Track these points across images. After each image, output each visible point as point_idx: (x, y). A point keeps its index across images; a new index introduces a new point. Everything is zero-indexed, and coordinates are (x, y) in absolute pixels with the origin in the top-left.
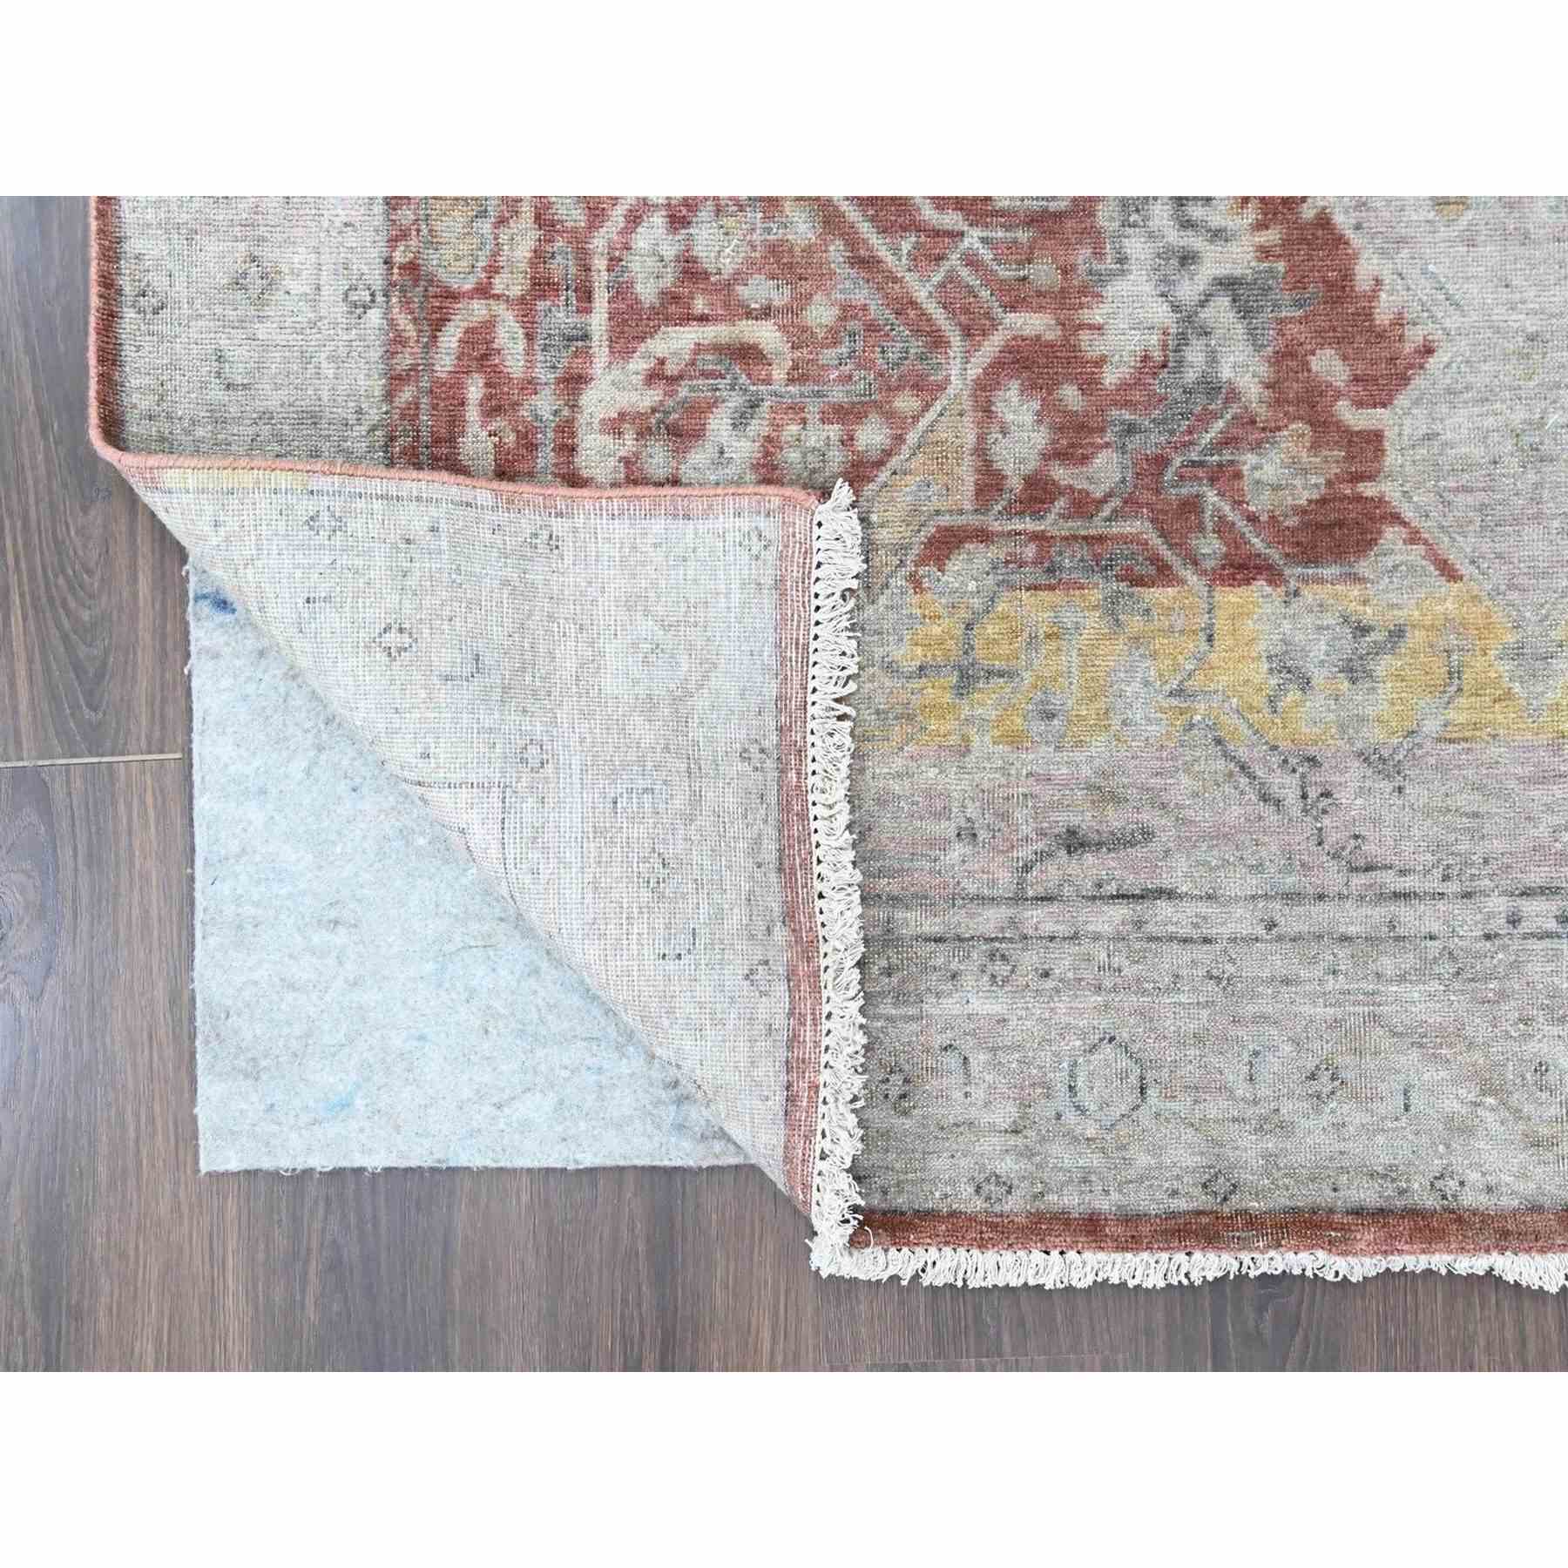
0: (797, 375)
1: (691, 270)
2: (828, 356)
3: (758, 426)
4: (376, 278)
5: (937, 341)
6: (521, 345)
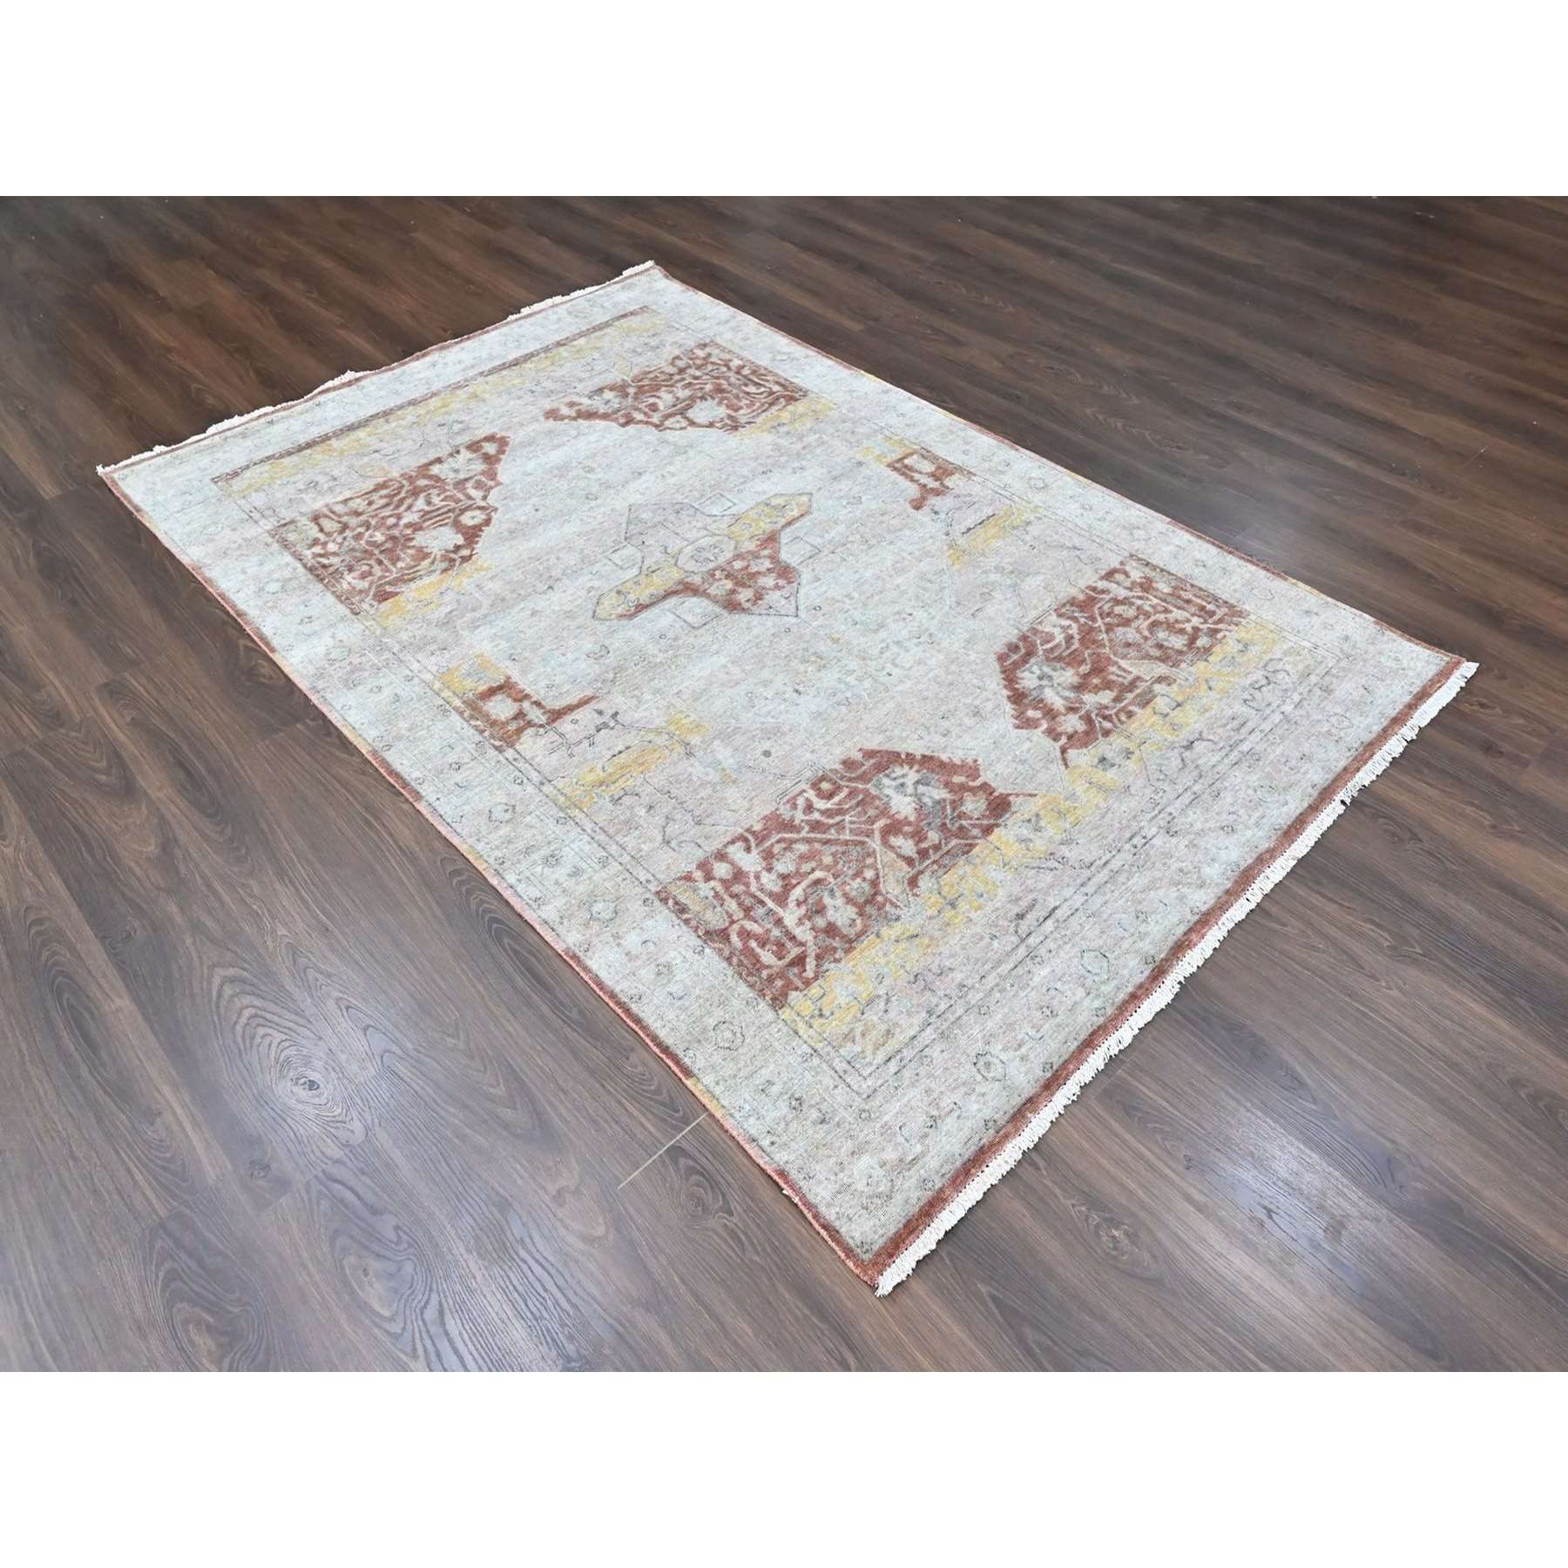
0: (836, 876)
1: (784, 877)
2: (839, 867)
3: (838, 894)
4: (699, 942)
5: (863, 843)
6: (756, 925)
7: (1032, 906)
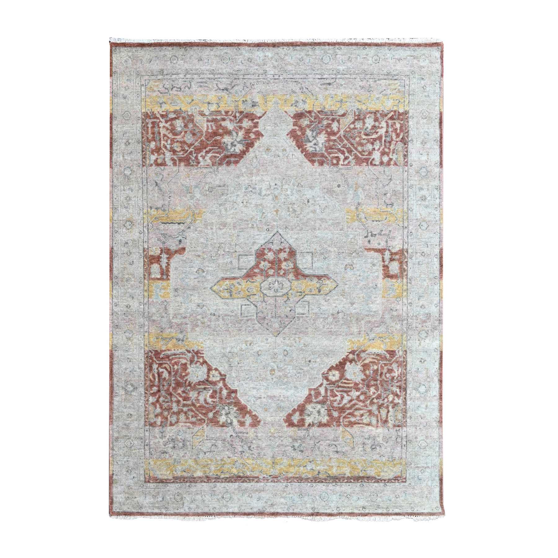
0: (360, 133)
1: (373, 144)
2: (357, 135)
3: (365, 127)
4: (409, 143)
5: (344, 136)
6: (393, 136)
7: (324, 84)
